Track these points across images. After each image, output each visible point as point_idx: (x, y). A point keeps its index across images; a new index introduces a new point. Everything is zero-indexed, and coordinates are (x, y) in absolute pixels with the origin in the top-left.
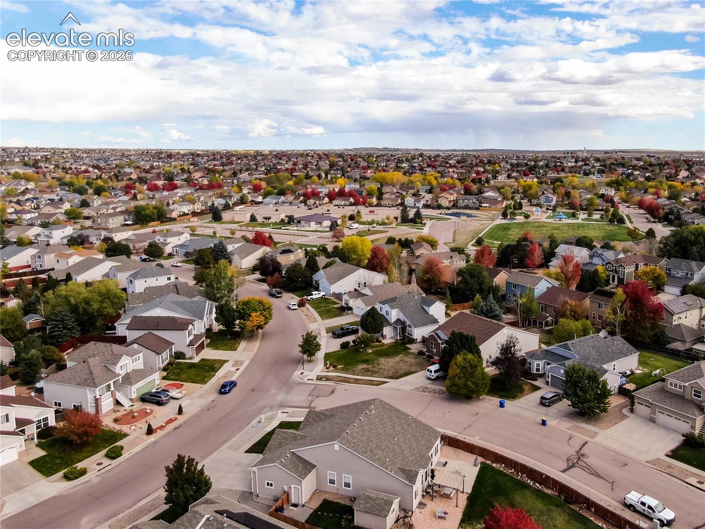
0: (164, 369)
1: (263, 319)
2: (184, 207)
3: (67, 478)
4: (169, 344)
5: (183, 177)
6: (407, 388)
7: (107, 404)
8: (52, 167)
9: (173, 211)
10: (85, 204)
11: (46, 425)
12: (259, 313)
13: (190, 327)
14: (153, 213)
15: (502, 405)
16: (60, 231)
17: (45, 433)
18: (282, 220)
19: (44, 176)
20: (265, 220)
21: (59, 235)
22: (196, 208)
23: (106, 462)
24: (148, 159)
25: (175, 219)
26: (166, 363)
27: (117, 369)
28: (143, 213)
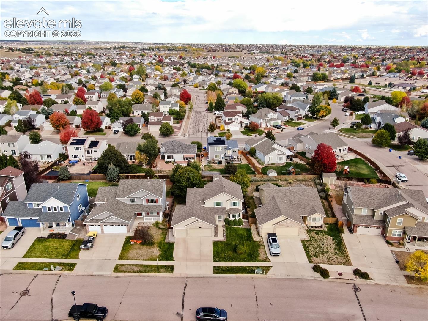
0: (285, 122)
1: (325, 113)
2: (338, 75)
3: (247, 136)
4: (289, 115)
5: (351, 61)
6: (361, 141)
7: (264, 125)
8: (293, 54)
9: (332, 76)
10: (296, 71)
11: (247, 125)
12: (324, 111)
13: (297, 110)
14: (321, 76)
15: (390, 151)
16: (280, 81)
17: (246, 127)
18: (386, 85)
19: (287, 59)
20: (376, 84)
21: (279, 82)
22: (345, 76)
23: (258, 135)
24: (340, 51)
25: (332, 81)
26: (286, 120)
27: (269, 116)
28: (316, 76)
